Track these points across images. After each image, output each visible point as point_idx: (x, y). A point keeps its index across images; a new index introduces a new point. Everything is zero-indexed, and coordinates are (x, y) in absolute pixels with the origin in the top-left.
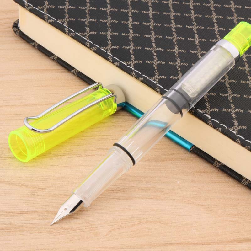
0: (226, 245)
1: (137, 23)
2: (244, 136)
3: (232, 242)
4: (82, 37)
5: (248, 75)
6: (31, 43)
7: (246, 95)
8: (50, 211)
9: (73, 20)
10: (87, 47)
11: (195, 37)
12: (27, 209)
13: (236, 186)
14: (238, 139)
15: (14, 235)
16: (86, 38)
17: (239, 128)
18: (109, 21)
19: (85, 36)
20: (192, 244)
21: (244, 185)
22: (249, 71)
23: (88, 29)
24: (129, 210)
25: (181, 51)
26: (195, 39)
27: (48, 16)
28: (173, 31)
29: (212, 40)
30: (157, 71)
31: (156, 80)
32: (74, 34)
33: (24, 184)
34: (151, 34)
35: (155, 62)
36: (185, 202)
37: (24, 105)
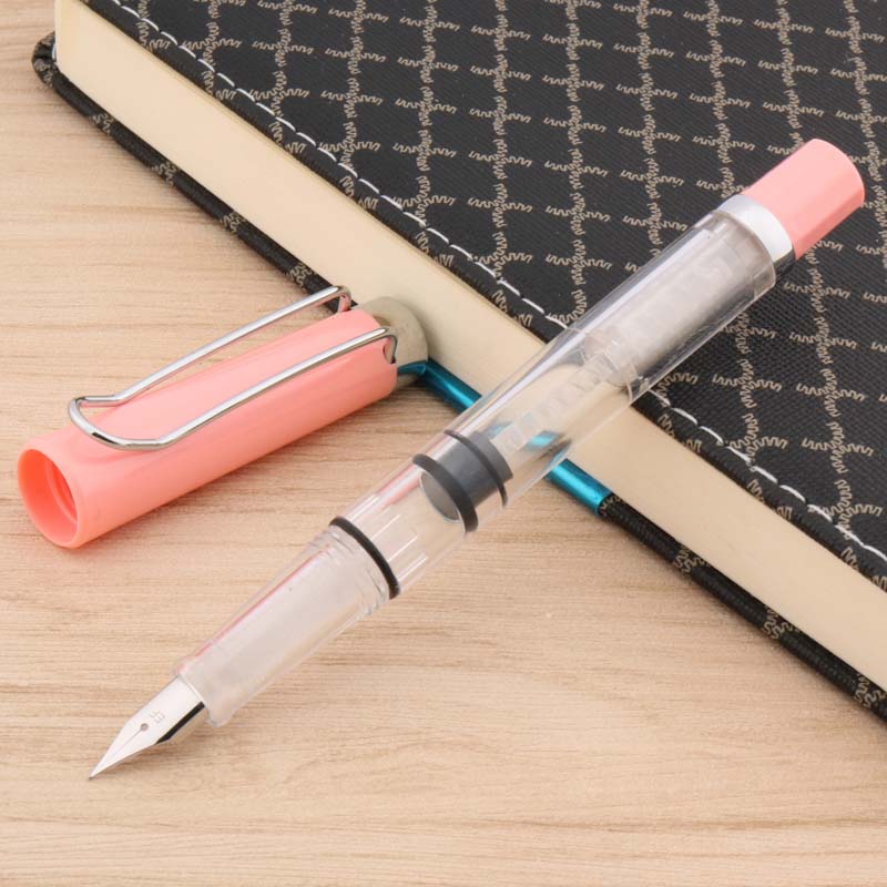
0: (689, 835)
1: (450, 68)
2: (777, 471)
3: (709, 825)
4: (258, 104)
5: (812, 266)
6: (92, 115)
7: (797, 333)
8: (105, 690)
9: (232, 44)
10: (274, 140)
11: (644, 126)
12: (29, 678)
13: (745, 639)
14: (755, 481)
16: (271, 108)
17: (763, 445)
18: (356, 54)
19: (268, 103)
20: (574, 826)
21: (769, 636)
22: (815, 252)
23: (281, 77)
24: (375, 700)
25: (592, 172)
26: (644, 132)
27: (151, 27)
28: (573, 100)
29: (701, 139)
30: (501, 234)
31: (496, 264)
32: (235, 93)
33: (27, 595)
34: (495, 108)
35: (500, 205)
37: (51, 327)
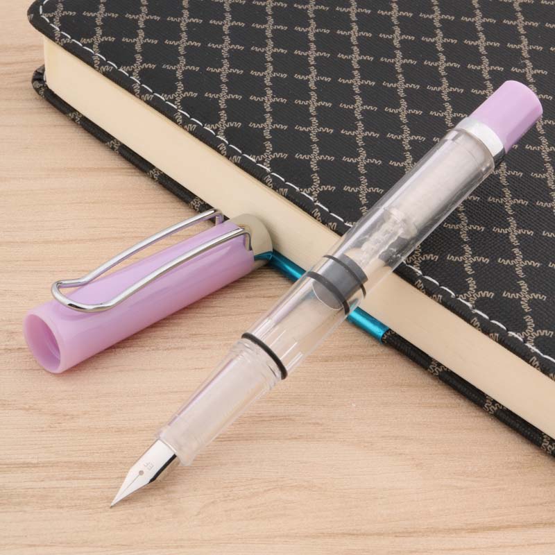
1: (282, 76)
2: (488, 312)
3: (456, 530)
4: (167, 102)
5: (504, 187)
6: (68, 113)
7: (497, 227)
8: (85, 463)
9: (150, 67)
10: (177, 123)
11: (400, 106)
12: (38, 458)
13: (473, 414)
14: (475, 319)
15: (6, 512)
16: (175, 105)
17: (479, 296)
18: (225, 70)
19: (173, 101)
20: (374, 534)
21: (488, 412)
22: (506, 178)
23: (180, 85)
24: (250, 462)
25: (370, 135)
26: (400, 110)
27: (101, 59)
28: (357, 92)
29: (435, 113)
30: (316, 174)
31: (313, 193)
32: (152, 96)
33: (35, 407)
34: (310, 99)
35: (315, 158)
37: (47, 242)
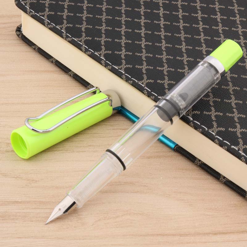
1: (129, 30)
2: (222, 137)
3: (207, 234)
4: (78, 42)
5: (229, 81)
6: (32, 46)
7: (226, 99)
8: (42, 202)
9: (70, 26)
10: (82, 51)
12: (21, 199)
13: (215, 183)
14: (216, 140)
15: (8, 223)
16: (81, 43)
17: (218, 130)
18: (104, 27)
19: (80, 41)
20: (171, 235)
21: (221, 182)
22: (230, 77)
23: (84, 34)
24: (115, 202)
25: (169, 57)
26: (182, 46)
27: (48, 22)
28: (163, 38)
29: (198, 48)
30: (145, 75)
31: (144, 83)
32: (71, 39)
33: (20, 177)
34: (142, 41)
35: (144, 67)
36: (167, 196)
37: (23, 104)
